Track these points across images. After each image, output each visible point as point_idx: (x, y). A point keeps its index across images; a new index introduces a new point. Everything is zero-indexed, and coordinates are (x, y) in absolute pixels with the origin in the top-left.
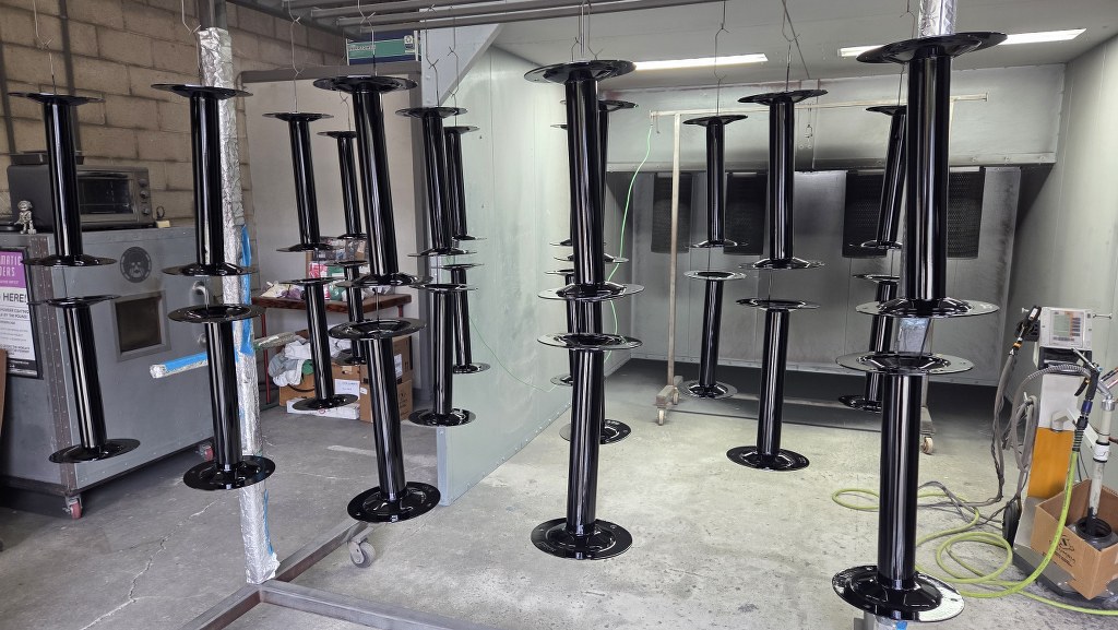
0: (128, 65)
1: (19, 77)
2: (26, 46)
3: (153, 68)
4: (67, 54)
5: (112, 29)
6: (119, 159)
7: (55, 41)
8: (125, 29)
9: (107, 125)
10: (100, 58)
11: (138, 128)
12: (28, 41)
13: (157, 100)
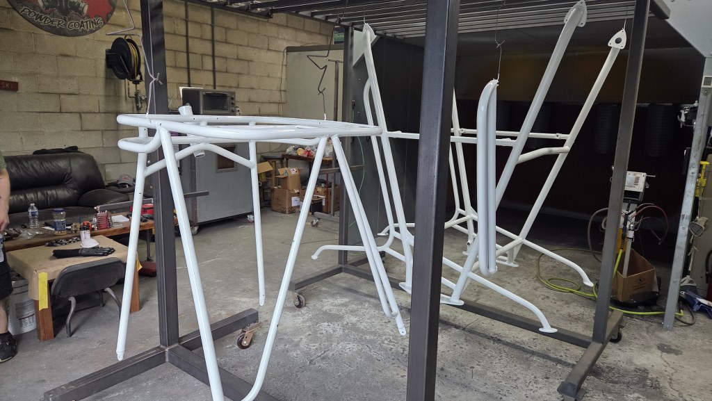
0: (237, 45)
1: (194, 51)
2: (197, 38)
3: (248, 46)
4: (213, 41)
5: (232, 29)
6: (230, 87)
7: (209, 36)
8: (237, 29)
9: (227, 72)
10: (227, 42)
11: (239, 74)
12: (199, 36)
13: (248, 61)
